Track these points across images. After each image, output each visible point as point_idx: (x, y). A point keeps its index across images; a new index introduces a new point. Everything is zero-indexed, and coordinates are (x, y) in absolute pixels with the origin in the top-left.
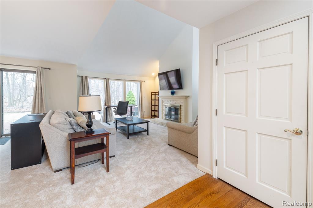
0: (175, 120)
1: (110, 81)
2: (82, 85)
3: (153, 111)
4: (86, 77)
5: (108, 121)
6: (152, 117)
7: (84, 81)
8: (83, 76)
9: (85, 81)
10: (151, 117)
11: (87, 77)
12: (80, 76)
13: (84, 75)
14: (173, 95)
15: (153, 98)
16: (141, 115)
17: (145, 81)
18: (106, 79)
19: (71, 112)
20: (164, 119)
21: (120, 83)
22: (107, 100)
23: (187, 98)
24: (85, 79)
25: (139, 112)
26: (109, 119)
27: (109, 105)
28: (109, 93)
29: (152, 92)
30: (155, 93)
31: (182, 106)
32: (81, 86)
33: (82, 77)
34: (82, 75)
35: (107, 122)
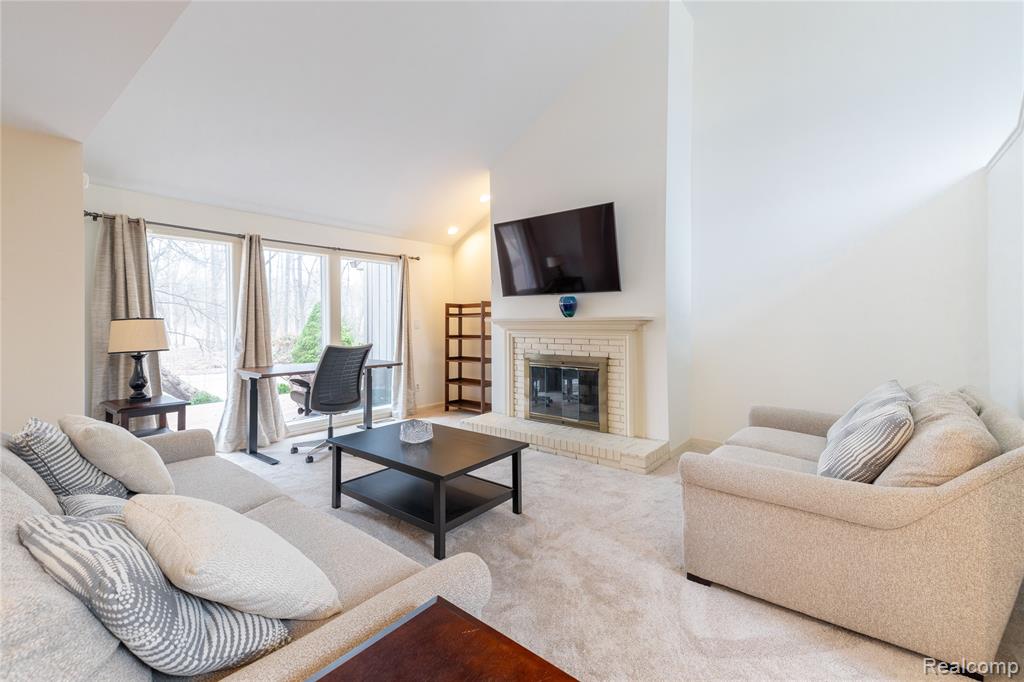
0: (581, 422)
1: (267, 253)
2: (107, 263)
3: (453, 381)
4: (135, 224)
5: (259, 442)
6: (451, 408)
7: (119, 241)
8: (113, 218)
9: (128, 245)
10: (447, 409)
11: (137, 222)
12: (95, 217)
13: (125, 207)
14: (571, 316)
15: (454, 331)
16: (408, 401)
17: (418, 259)
18: (245, 242)
19: (56, 435)
20: (521, 415)
21: (312, 262)
22: (251, 343)
23: (641, 325)
24: (127, 234)
25: (397, 389)
26: (264, 434)
27: (263, 364)
28: (260, 308)
29: (448, 306)
30: (460, 307)
31: (616, 362)
32: (101, 267)
33: (111, 220)
34: (111, 213)
35: (253, 452)
